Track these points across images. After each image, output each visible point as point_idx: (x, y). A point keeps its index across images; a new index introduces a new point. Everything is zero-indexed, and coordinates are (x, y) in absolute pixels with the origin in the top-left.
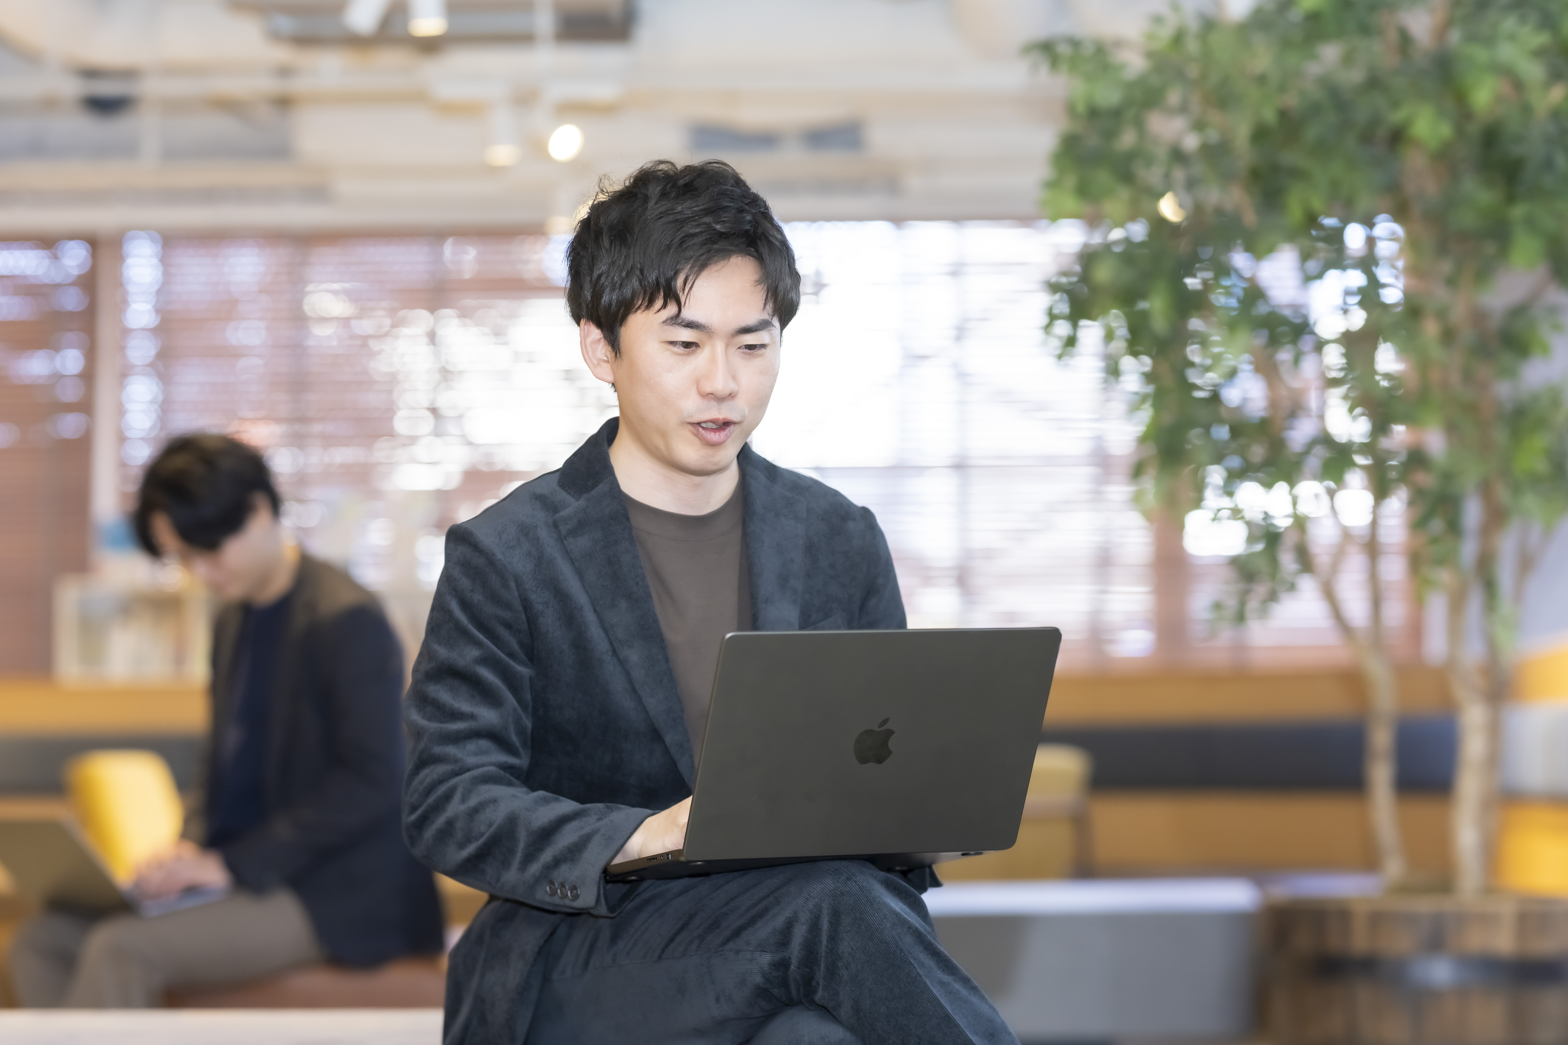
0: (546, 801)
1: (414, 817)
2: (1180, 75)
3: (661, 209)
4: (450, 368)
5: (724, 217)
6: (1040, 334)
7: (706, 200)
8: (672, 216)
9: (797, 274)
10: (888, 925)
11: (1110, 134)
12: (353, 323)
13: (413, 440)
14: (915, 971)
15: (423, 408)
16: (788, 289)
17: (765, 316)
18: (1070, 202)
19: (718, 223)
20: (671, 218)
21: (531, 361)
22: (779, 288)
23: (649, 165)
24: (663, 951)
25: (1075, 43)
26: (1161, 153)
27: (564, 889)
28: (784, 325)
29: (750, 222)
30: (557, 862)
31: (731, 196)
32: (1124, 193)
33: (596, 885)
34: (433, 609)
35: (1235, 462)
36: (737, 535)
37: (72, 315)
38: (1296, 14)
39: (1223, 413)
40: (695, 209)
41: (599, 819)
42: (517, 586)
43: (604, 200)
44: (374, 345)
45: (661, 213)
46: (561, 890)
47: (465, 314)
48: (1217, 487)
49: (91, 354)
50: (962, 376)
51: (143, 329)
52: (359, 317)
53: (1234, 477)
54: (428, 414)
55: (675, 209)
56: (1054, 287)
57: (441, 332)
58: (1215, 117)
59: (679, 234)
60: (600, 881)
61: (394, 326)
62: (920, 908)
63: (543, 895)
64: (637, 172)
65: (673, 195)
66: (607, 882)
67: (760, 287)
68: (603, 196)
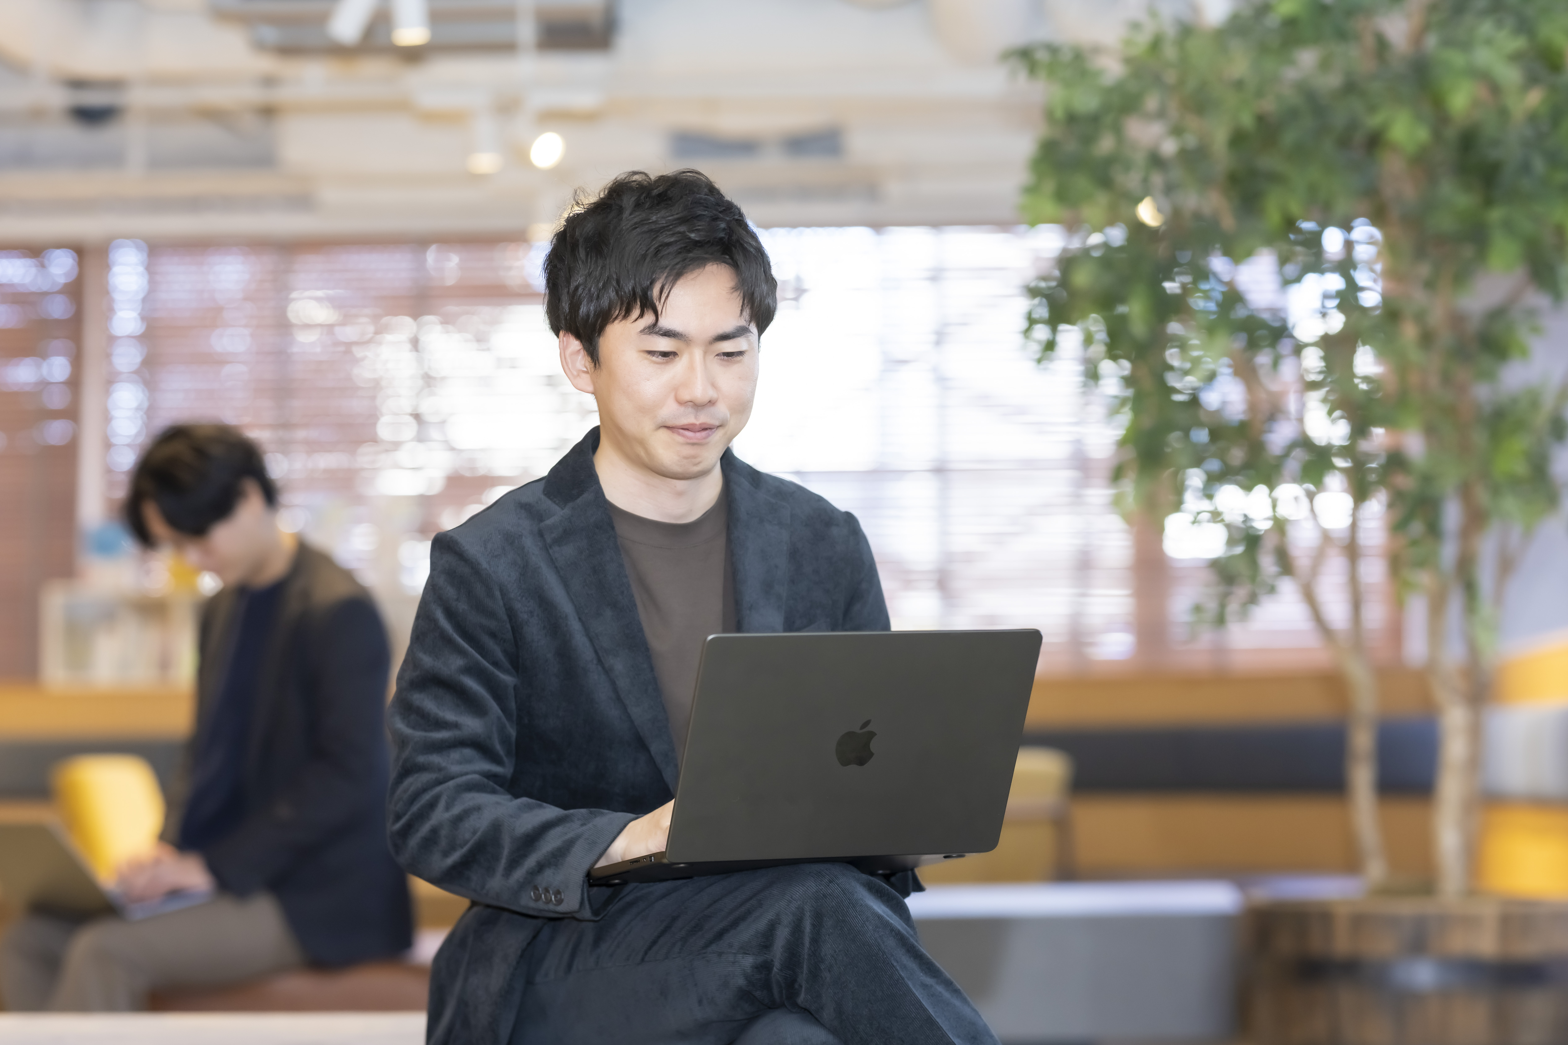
0: (530, 808)
1: (398, 825)
2: (1157, 80)
3: (636, 220)
4: (433, 374)
5: (698, 226)
6: (1019, 339)
7: (680, 209)
8: (647, 226)
9: (773, 279)
10: (871, 928)
11: (1088, 140)
12: (337, 330)
13: (396, 445)
14: (897, 973)
15: (406, 414)
16: (765, 295)
17: (742, 322)
18: (1049, 207)
19: (692, 231)
20: (645, 228)
21: (514, 367)
22: (756, 295)
23: (623, 176)
24: (646, 953)
25: (1053, 50)
26: (1139, 158)
27: (548, 894)
28: (761, 330)
29: (724, 229)
30: (541, 867)
31: (705, 205)
32: (1102, 199)
33: (580, 889)
34: (418, 617)
35: (1214, 465)
36: (721, 542)
37: (58, 322)
38: (1273, 20)
39: (1203, 417)
40: (670, 218)
41: (583, 825)
42: (502, 595)
43: (580, 212)
44: (358, 352)
45: (636, 223)
46: (545, 895)
47: (447, 321)
48: (1197, 489)
49: (77, 361)
50: (942, 380)
51: (129, 337)
52: (343, 324)
53: (1214, 480)
54: (411, 420)
55: (649, 219)
56: (1033, 292)
57: (424, 339)
58: (1193, 122)
59: (654, 244)
60: (583, 884)
61: (377, 333)
62: (902, 911)
63: (527, 901)
64: (612, 183)
65: (647, 205)
66: (591, 885)
67: (736, 294)
68: (579, 209)
